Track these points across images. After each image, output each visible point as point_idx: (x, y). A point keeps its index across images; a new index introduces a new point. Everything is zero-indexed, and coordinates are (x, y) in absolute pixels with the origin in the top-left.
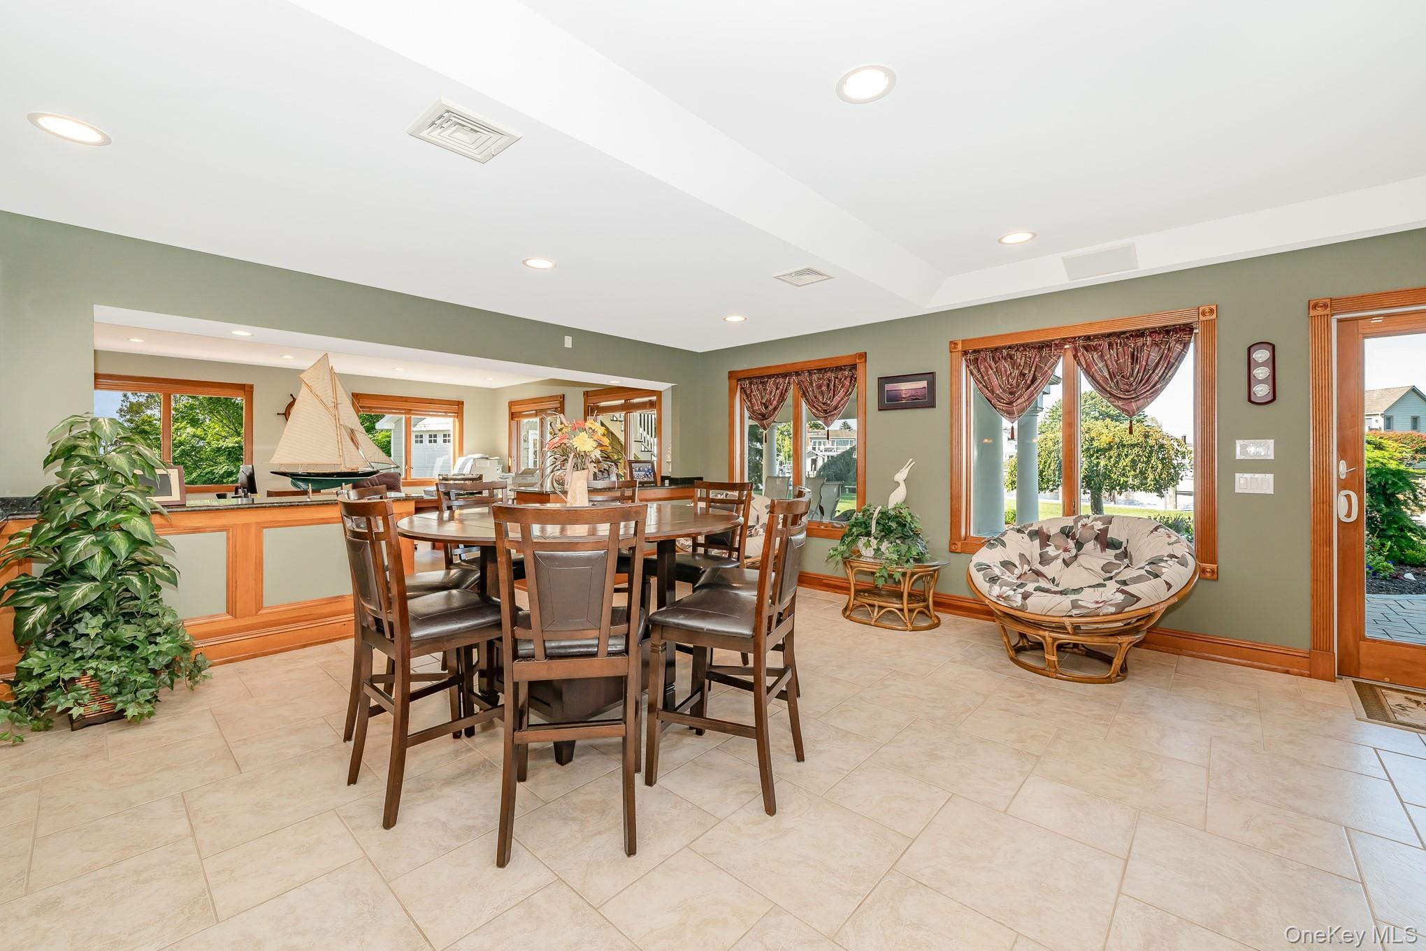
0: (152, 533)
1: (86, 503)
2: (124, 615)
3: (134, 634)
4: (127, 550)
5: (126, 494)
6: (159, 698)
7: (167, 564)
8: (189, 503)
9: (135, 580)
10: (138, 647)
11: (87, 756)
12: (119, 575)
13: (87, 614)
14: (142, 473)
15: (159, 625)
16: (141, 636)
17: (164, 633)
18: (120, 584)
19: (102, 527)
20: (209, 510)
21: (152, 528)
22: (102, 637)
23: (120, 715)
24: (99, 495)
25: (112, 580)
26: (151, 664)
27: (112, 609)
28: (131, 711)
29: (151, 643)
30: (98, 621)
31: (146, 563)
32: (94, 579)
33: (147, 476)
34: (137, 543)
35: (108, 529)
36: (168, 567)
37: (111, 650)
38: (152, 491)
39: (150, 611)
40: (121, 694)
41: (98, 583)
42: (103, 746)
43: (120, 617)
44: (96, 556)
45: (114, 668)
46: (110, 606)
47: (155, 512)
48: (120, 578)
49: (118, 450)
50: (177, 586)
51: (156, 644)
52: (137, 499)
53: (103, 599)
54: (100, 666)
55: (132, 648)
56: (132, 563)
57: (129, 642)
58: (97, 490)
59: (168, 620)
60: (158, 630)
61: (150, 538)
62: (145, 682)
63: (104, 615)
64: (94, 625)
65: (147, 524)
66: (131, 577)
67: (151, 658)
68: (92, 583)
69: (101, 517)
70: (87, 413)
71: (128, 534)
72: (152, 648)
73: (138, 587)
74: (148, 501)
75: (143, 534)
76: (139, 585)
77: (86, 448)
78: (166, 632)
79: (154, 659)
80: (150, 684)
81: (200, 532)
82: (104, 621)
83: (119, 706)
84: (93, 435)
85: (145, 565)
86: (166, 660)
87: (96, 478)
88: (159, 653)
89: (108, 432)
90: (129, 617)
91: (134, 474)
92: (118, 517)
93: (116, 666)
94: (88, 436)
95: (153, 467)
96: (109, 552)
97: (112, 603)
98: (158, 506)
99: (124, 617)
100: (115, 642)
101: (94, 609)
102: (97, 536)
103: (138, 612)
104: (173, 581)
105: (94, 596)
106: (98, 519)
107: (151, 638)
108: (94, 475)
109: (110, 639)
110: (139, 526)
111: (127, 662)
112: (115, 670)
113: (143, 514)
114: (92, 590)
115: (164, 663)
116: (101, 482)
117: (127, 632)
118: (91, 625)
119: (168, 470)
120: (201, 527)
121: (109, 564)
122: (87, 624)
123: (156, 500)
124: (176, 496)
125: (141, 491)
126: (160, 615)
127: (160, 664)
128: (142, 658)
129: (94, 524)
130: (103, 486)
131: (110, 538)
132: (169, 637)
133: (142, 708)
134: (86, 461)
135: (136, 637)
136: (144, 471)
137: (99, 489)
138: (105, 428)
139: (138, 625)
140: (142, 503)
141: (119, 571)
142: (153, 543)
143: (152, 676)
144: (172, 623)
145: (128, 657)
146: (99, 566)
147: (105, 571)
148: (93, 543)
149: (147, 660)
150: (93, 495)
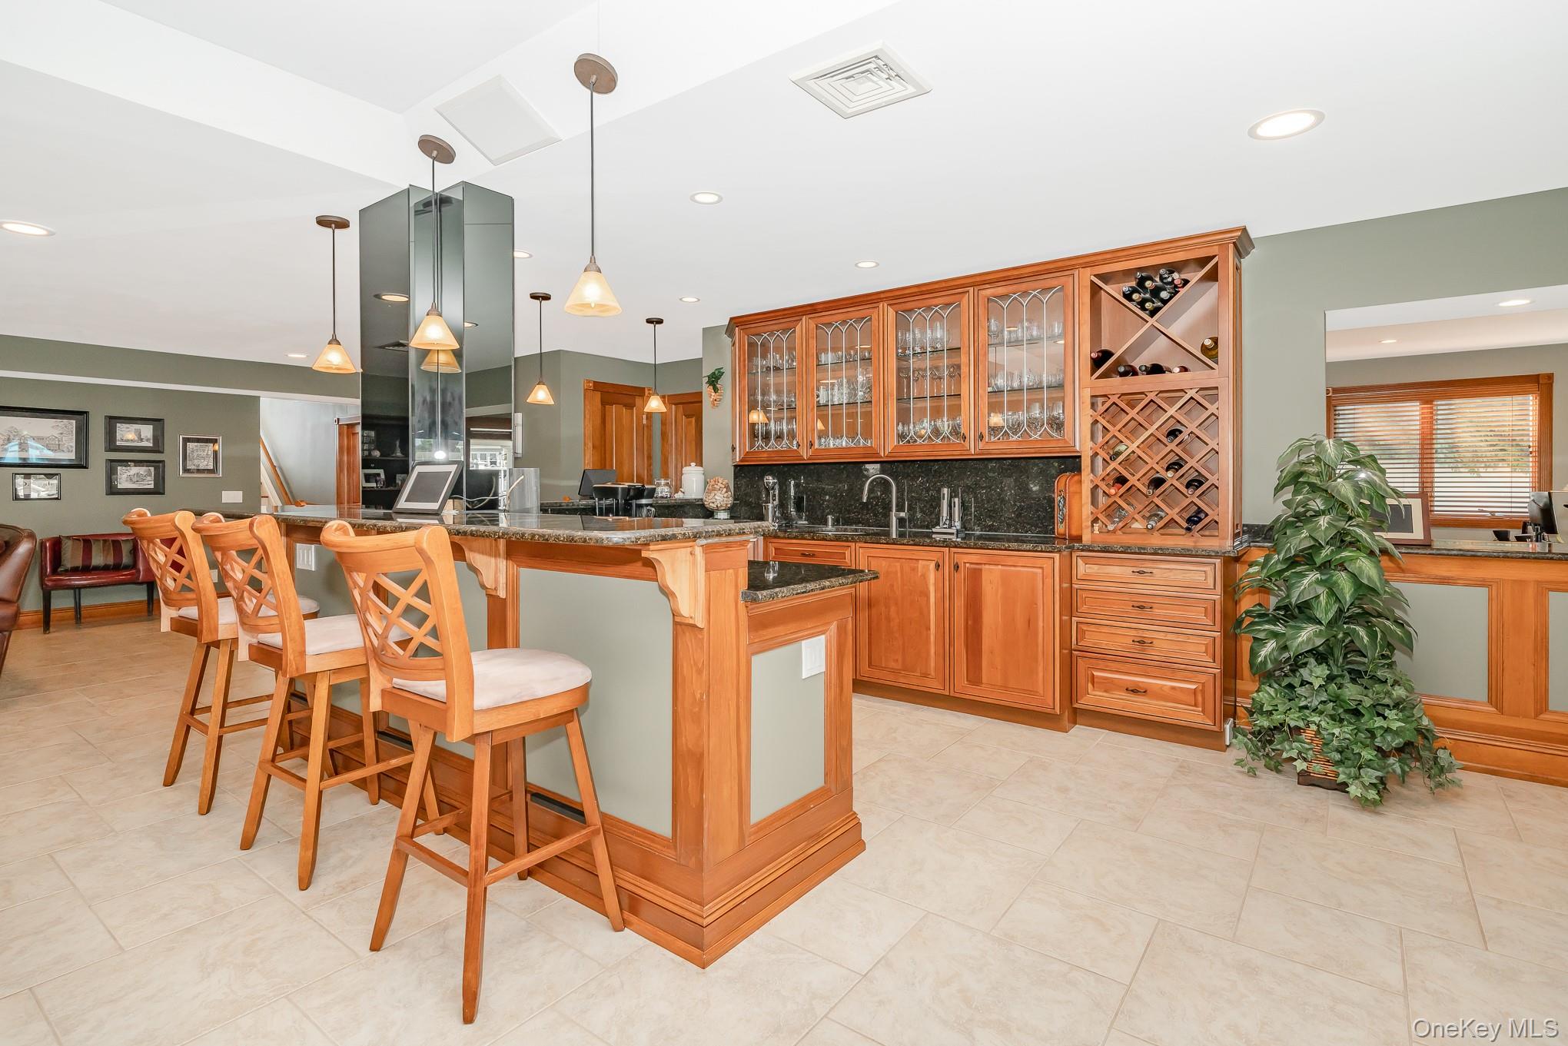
0: (1380, 577)
1: (1311, 536)
2: (1350, 671)
3: (1359, 697)
4: (1351, 595)
5: (1351, 528)
6: (1387, 787)
7: (1402, 620)
8: (1437, 544)
9: (1362, 632)
10: (1363, 715)
11: (1307, 820)
12: (1345, 623)
13: (1312, 661)
14: (1368, 503)
15: (1388, 694)
16: (1367, 702)
17: (1394, 707)
18: (1347, 634)
19: (1325, 566)
20: (1462, 555)
21: (1381, 571)
22: (1326, 691)
23: (1342, 787)
24: (1323, 528)
25: (1338, 627)
26: (1378, 742)
27: (1338, 661)
28: (1354, 790)
29: (1379, 715)
30: (1322, 671)
31: (1375, 614)
32: (1320, 623)
33: (1375, 507)
34: (1363, 590)
35: (1333, 567)
36: (1402, 624)
37: (1333, 709)
38: (1385, 526)
39: (1379, 673)
40: (1344, 764)
41: (1323, 628)
42: (1323, 816)
43: (1346, 673)
44: (1322, 598)
45: (1337, 731)
46: (1336, 656)
47: (1384, 552)
48: (1345, 626)
49: (1345, 476)
50: (1412, 651)
51: (1385, 718)
52: (1364, 535)
53: (1328, 645)
54: (1323, 724)
55: (1356, 713)
56: (1359, 611)
57: (1353, 705)
58: (1321, 522)
59: (1399, 692)
60: (1387, 701)
61: (1378, 584)
62: (1370, 760)
63: (1329, 666)
64: (1318, 674)
65: (1375, 567)
66: (1357, 628)
67: (1379, 733)
68: (1318, 626)
69: (1326, 552)
70: (1315, 435)
71: (1353, 576)
72: (1379, 722)
73: (1365, 641)
74: (1376, 538)
75: (1369, 579)
76: (1366, 639)
77: (1313, 474)
78: (1396, 706)
79: (1381, 735)
80: (1376, 765)
81: (1448, 584)
82: (1328, 672)
83: (1342, 778)
84: (1318, 459)
85: (1374, 617)
86: (1397, 741)
87: (1322, 508)
88: (1388, 730)
89: (1332, 455)
90: (1356, 676)
91: (1361, 503)
92: (1344, 554)
93: (1339, 730)
94: (1313, 461)
95: (1383, 497)
96: (1333, 593)
97: (1338, 653)
98: (1389, 545)
99: (1350, 673)
100: (1336, 699)
101: (1321, 656)
102: (1322, 574)
103: (1366, 672)
104: (1408, 644)
105: (1319, 642)
106: (1323, 555)
107: (1378, 710)
108: (1318, 504)
109: (1333, 695)
110: (1366, 568)
111: (1351, 728)
112: (1337, 734)
113: (1372, 553)
114: (1318, 634)
115: (1393, 745)
116: (1327, 512)
117: (1351, 692)
118: (1316, 673)
119: (1400, 499)
120: (1449, 578)
121: (1335, 608)
122: (1311, 671)
123: (1386, 537)
124: (1418, 533)
125: (1371, 525)
126: (1390, 682)
127: (1389, 744)
128: (1367, 730)
129: (1319, 561)
130: (1327, 518)
131: (1334, 578)
132: (1401, 714)
133: (1367, 791)
134: (1314, 488)
135: (1361, 701)
136: (1371, 501)
137: (1323, 521)
138: (1329, 450)
139: (1366, 688)
140: (1369, 540)
141: (1346, 618)
142: (1381, 592)
143: (1380, 755)
144: (1404, 697)
145: (1351, 723)
146: (1325, 611)
147: (1330, 615)
148: (1319, 582)
149: (1373, 736)
150: (1317, 529)
